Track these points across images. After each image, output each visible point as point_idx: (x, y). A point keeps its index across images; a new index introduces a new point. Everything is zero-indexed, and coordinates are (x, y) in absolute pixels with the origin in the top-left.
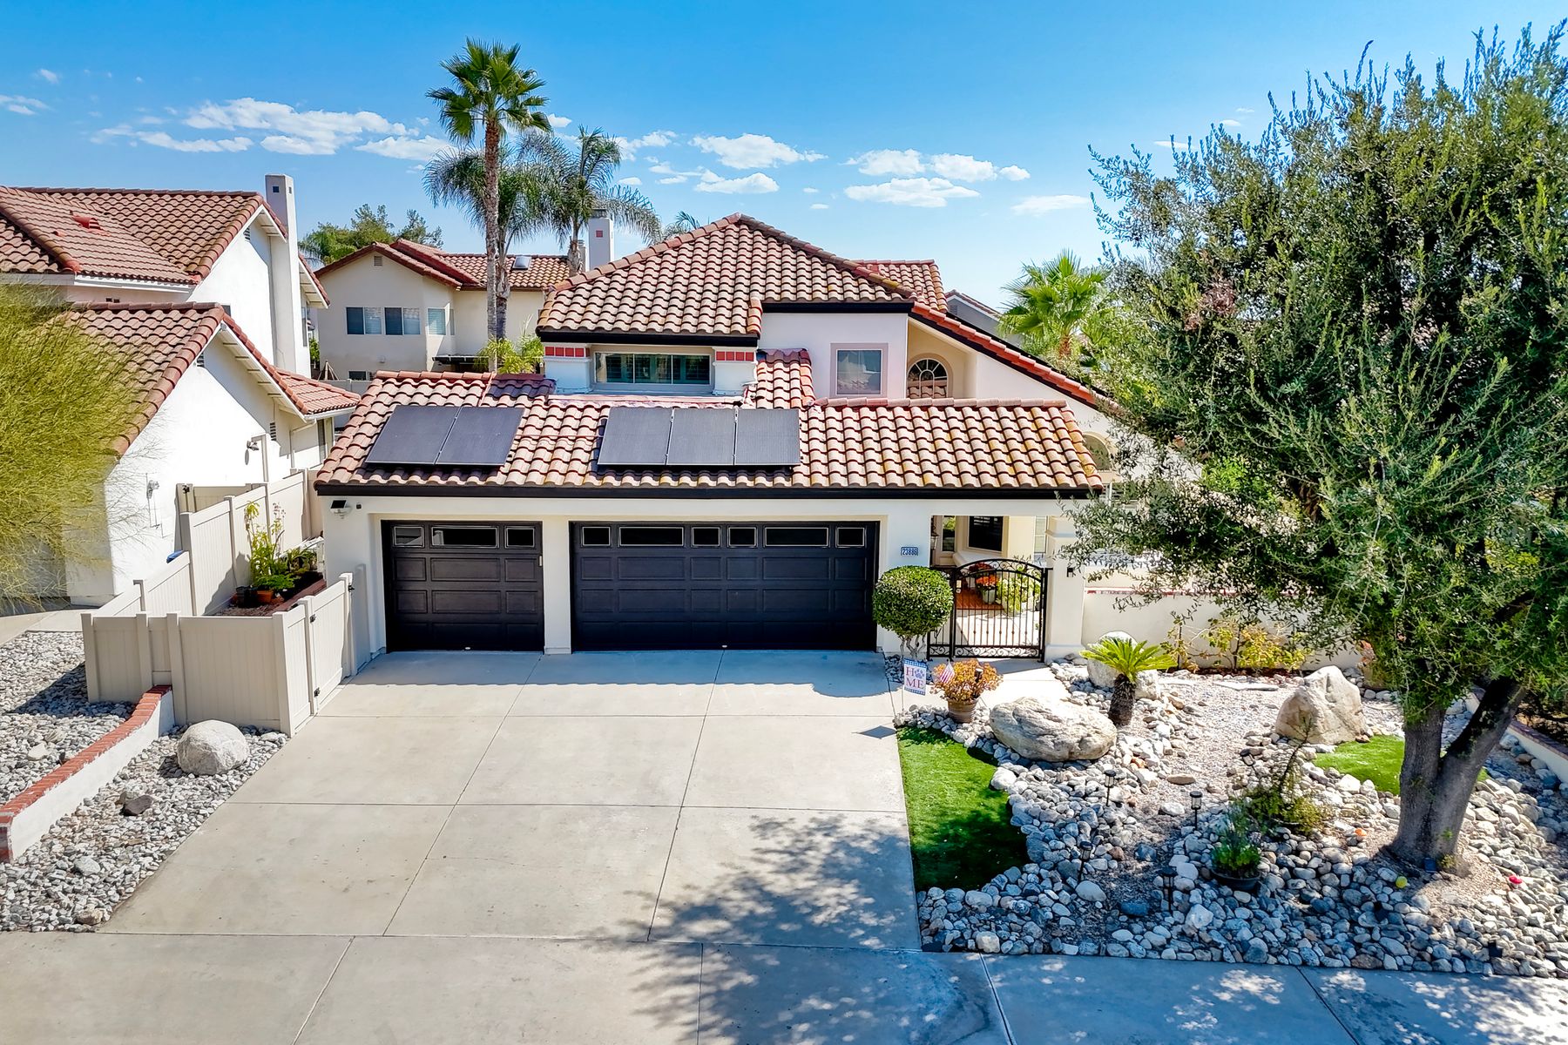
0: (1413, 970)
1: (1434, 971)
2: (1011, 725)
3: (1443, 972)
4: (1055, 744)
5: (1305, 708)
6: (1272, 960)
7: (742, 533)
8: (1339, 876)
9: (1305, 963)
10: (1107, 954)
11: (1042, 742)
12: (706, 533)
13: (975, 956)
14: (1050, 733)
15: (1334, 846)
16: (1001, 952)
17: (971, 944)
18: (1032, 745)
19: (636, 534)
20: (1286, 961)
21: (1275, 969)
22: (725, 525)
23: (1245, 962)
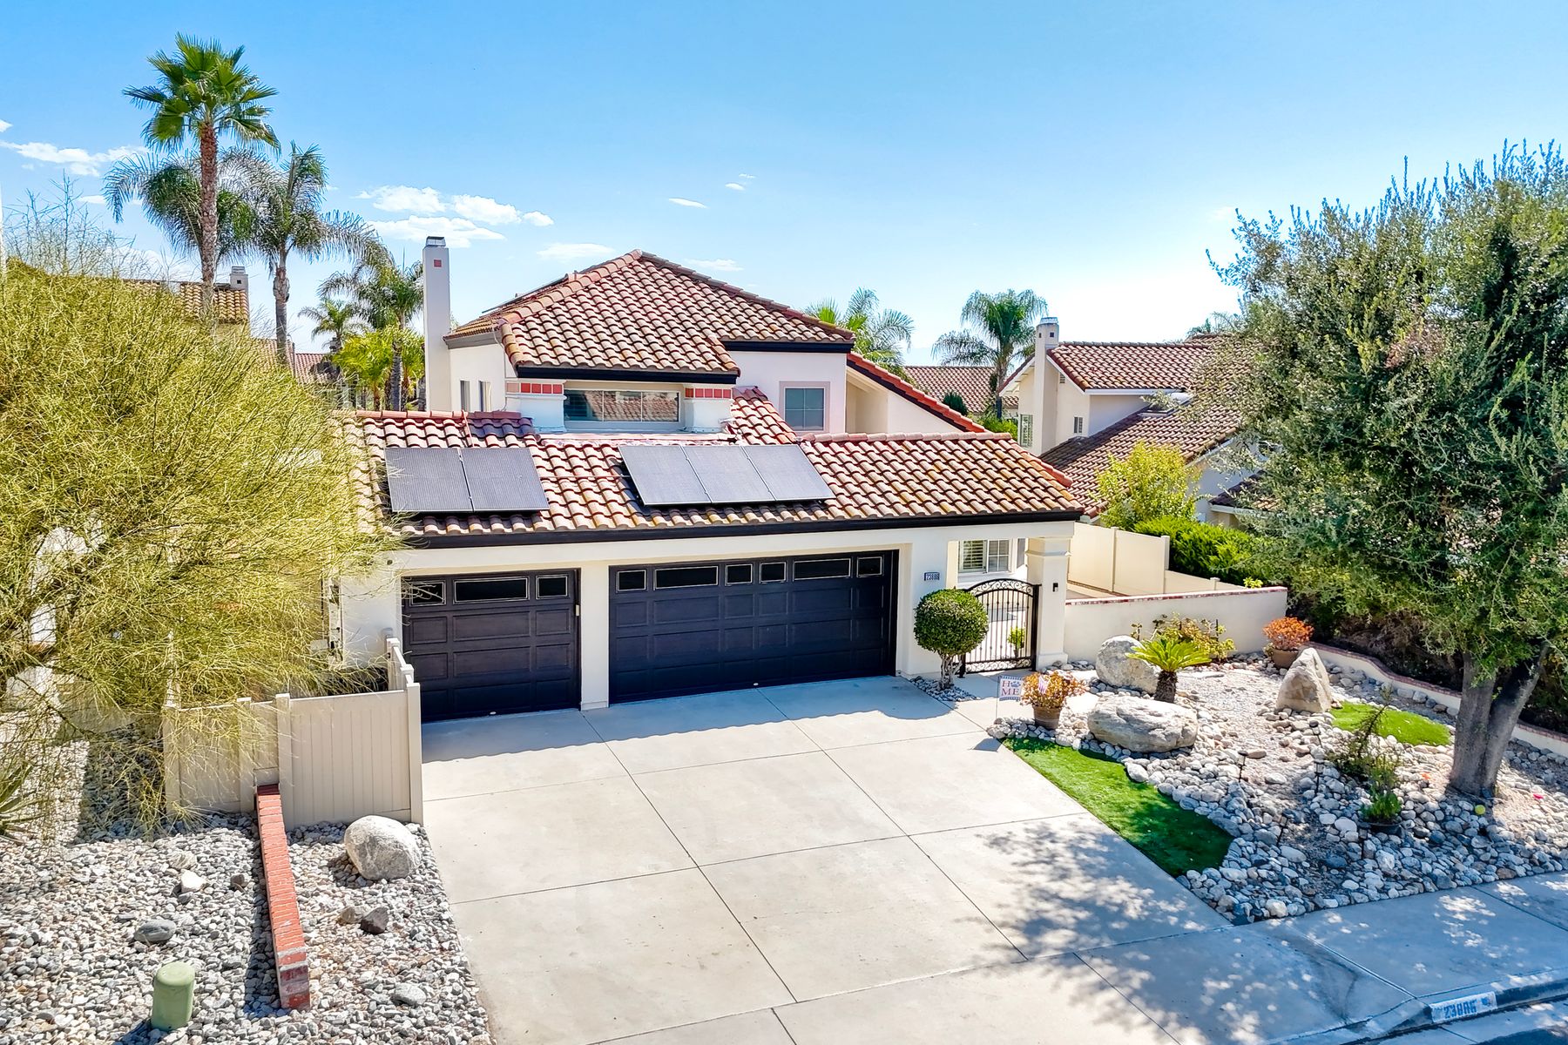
0: (1535, 874)
1: (1545, 872)
2: (1119, 724)
3: (1551, 872)
4: (1166, 736)
5: (1307, 685)
6: (1454, 885)
7: (772, 568)
8: (1433, 813)
9: (1474, 883)
10: (1356, 903)
11: (1154, 736)
12: (738, 570)
13: (1275, 922)
14: (1159, 726)
15: (1413, 790)
16: (1289, 915)
17: (1266, 913)
18: (1146, 739)
19: (672, 575)
20: (1463, 883)
21: (1462, 891)
22: (756, 561)
23: (1440, 889)
